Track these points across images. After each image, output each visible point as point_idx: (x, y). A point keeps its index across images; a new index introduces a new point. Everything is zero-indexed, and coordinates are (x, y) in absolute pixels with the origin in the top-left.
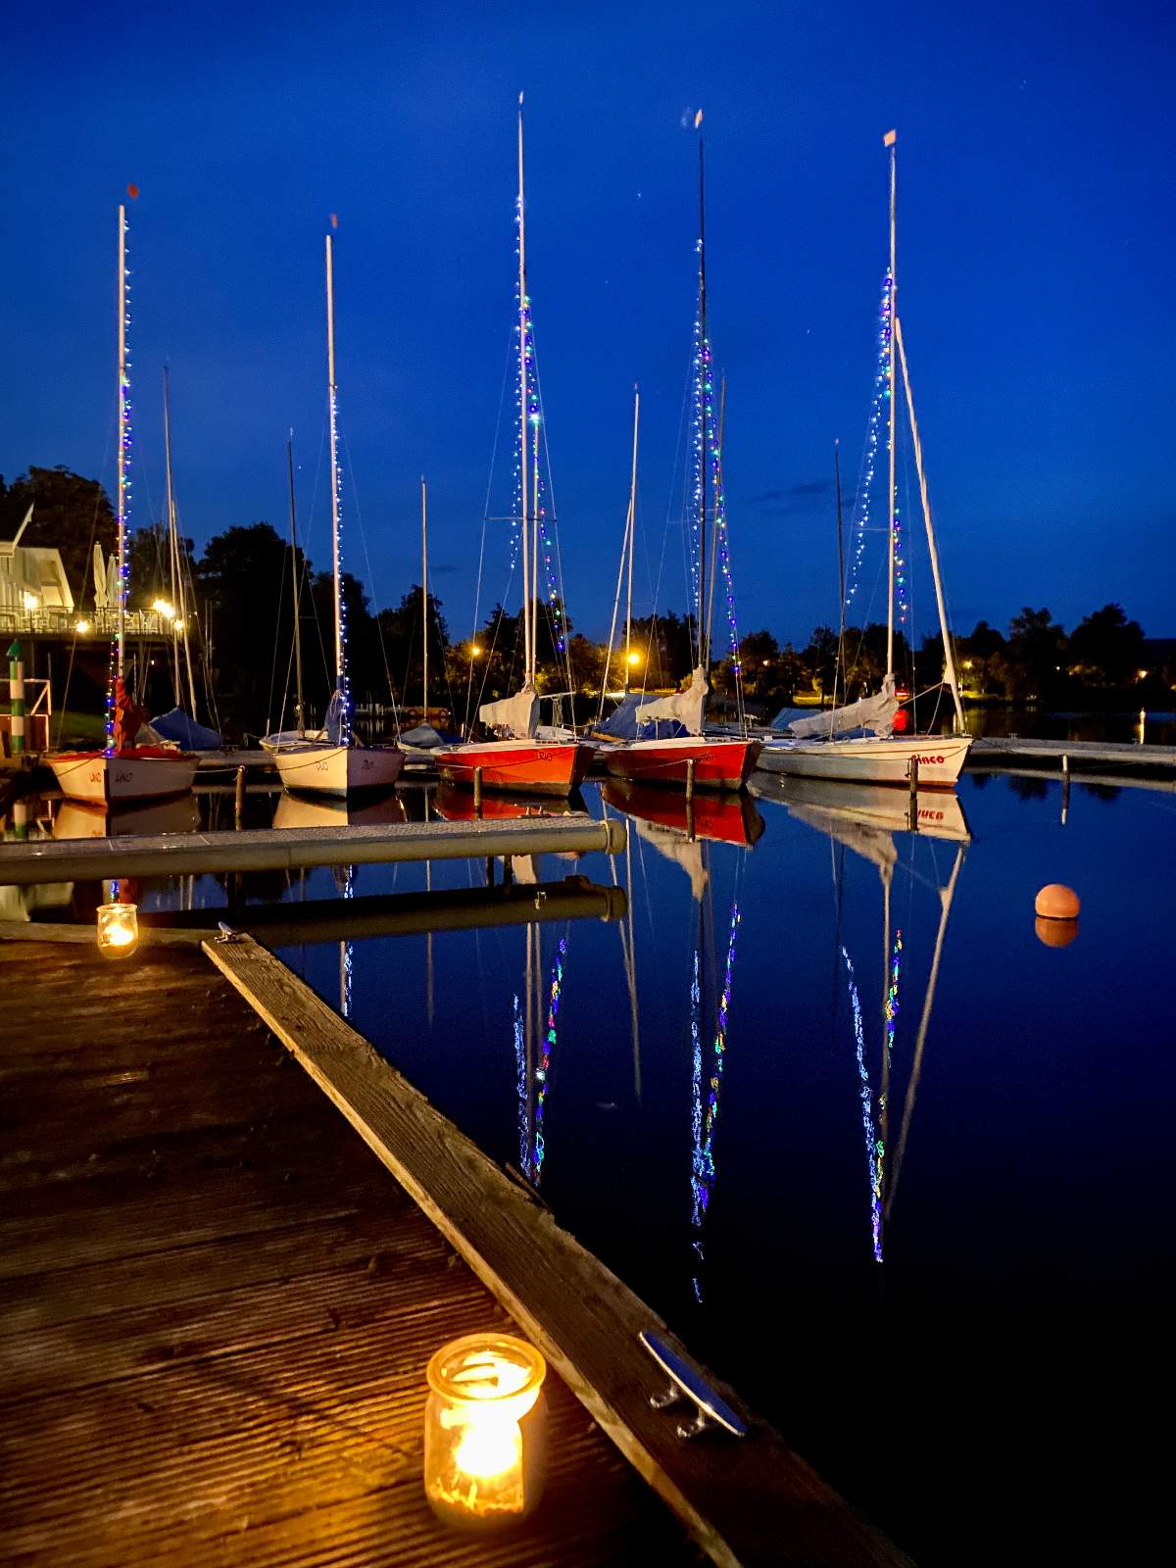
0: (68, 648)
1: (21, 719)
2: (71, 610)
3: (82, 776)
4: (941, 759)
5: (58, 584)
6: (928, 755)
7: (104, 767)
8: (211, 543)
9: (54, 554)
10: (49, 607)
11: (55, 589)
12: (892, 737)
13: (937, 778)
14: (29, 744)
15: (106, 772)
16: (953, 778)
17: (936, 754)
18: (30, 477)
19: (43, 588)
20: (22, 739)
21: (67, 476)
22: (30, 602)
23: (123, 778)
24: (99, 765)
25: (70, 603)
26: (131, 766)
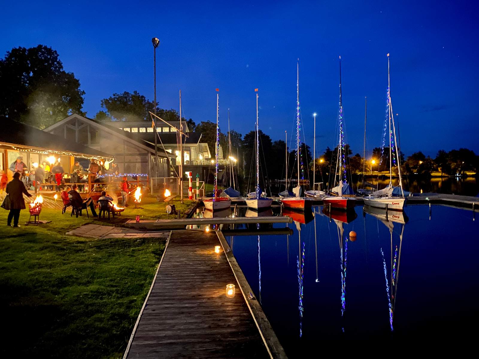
0: (209, 168)
1: (198, 190)
2: (210, 158)
3: (209, 205)
4: (398, 204)
5: (207, 151)
6: (396, 202)
7: (213, 203)
8: (245, 136)
9: (206, 144)
10: (205, 157)
11: (207, 153)
12: (391, 197)
13: (398, 208)
14: (200, 195)
15: (213, 204)
16: (401, 208)
17: (397, 202)
18: (201, 124)
19: (204, 153)
20: (199, 194)
21: (210, 123)
22: (201, 157)
23: (216, 205)
24: (212, 203)
25: (210, 156)
26: (217, 203)
